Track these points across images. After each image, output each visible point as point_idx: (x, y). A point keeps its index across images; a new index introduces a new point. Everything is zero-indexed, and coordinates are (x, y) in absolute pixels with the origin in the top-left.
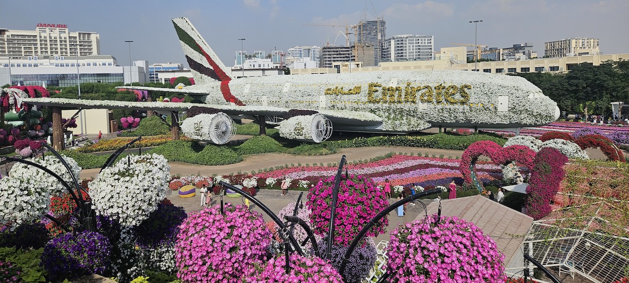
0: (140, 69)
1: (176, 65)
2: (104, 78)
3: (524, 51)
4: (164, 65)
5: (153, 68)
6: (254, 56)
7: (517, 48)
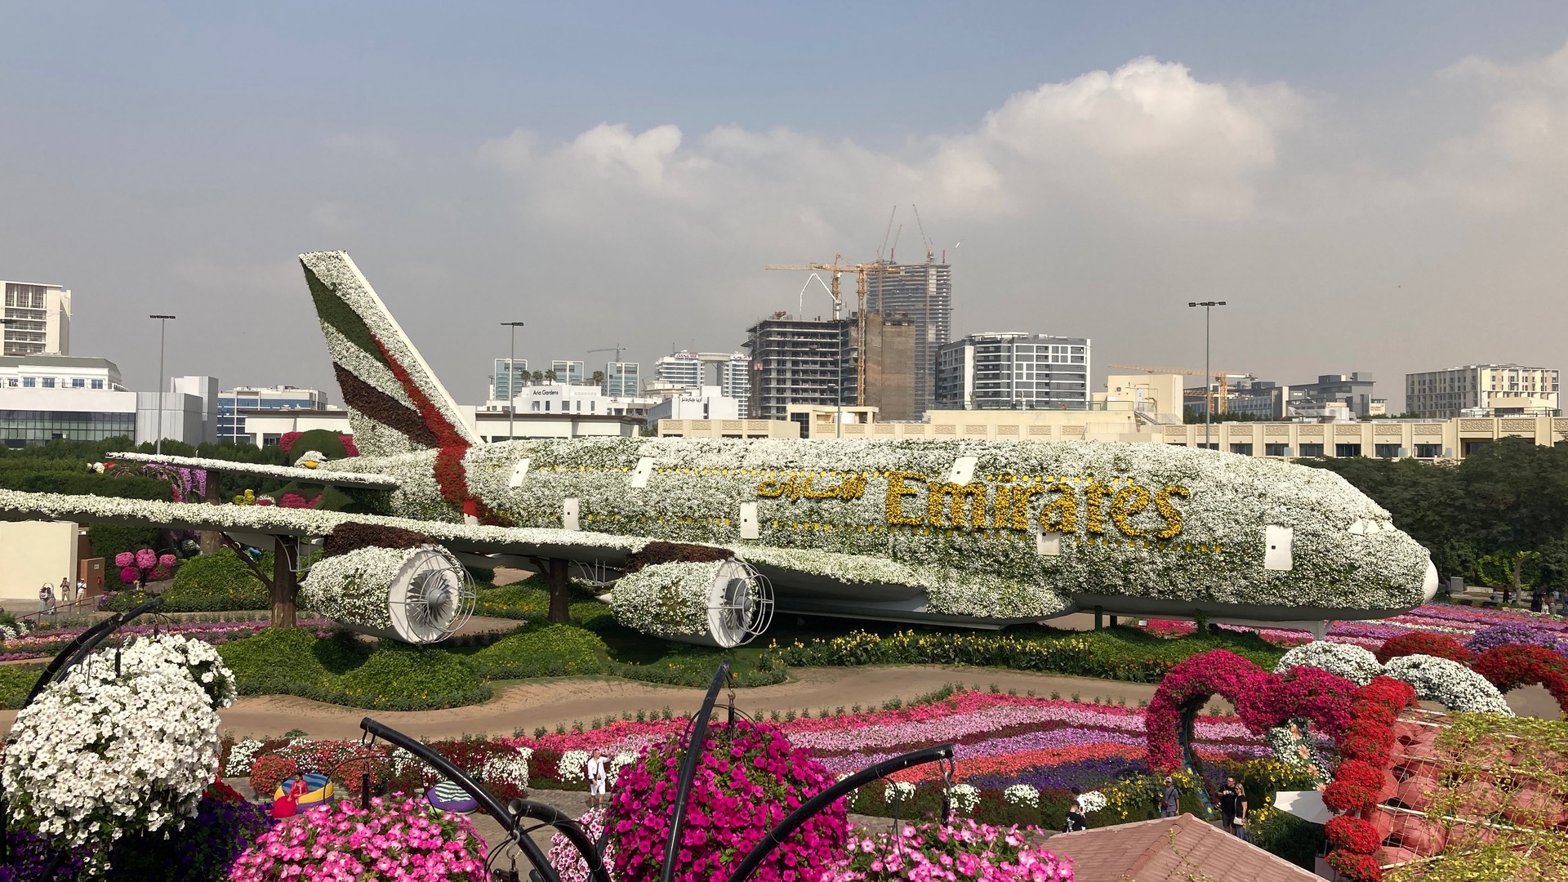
0: (191, 402)
1: (302, 394)
2: (74, 426)
3: (1349, 395)
4: (267, 393)
5: (231, 401)
6: (551, 376)
7: (1327, 388)
